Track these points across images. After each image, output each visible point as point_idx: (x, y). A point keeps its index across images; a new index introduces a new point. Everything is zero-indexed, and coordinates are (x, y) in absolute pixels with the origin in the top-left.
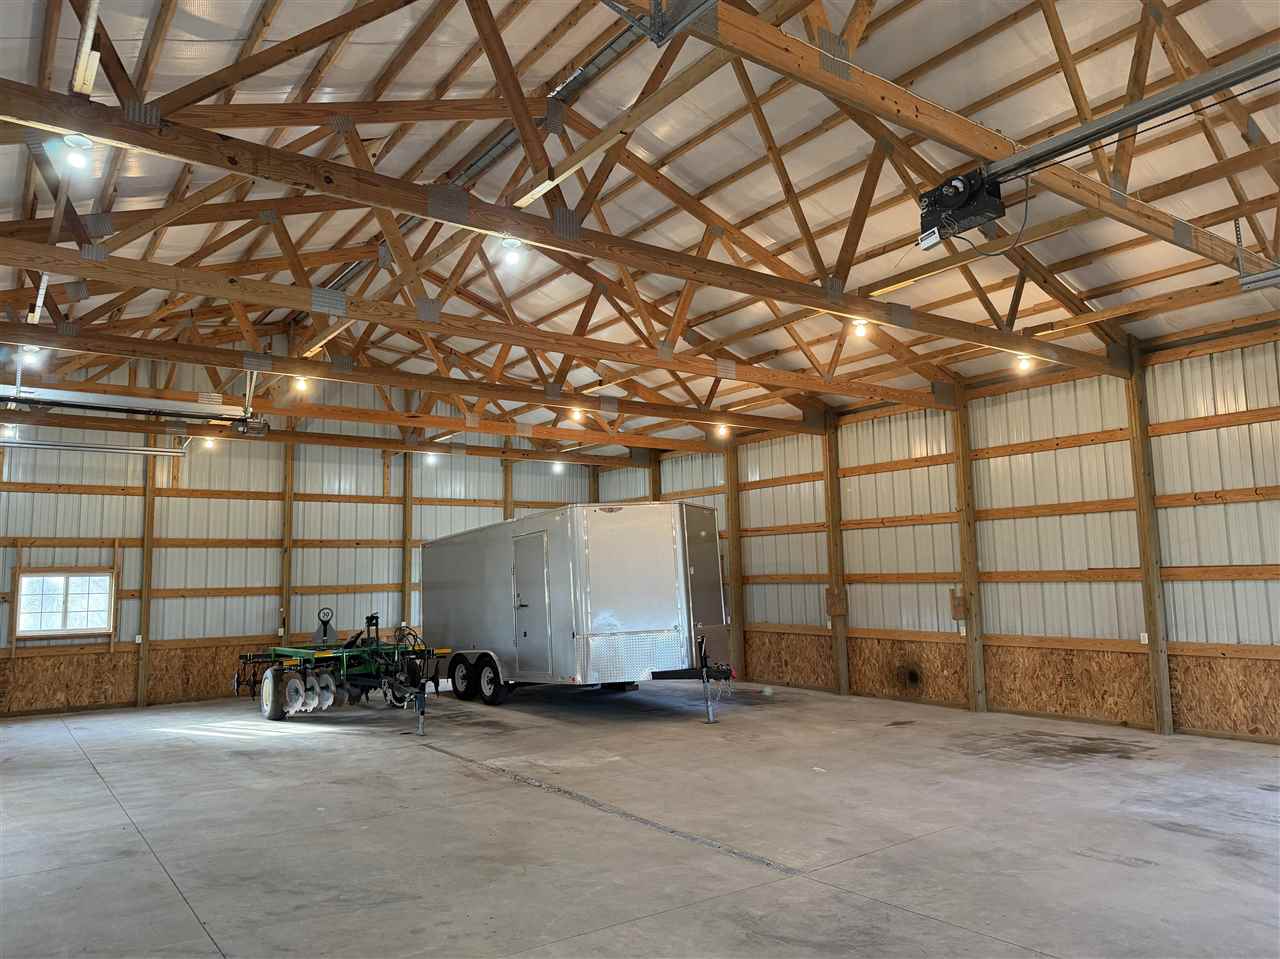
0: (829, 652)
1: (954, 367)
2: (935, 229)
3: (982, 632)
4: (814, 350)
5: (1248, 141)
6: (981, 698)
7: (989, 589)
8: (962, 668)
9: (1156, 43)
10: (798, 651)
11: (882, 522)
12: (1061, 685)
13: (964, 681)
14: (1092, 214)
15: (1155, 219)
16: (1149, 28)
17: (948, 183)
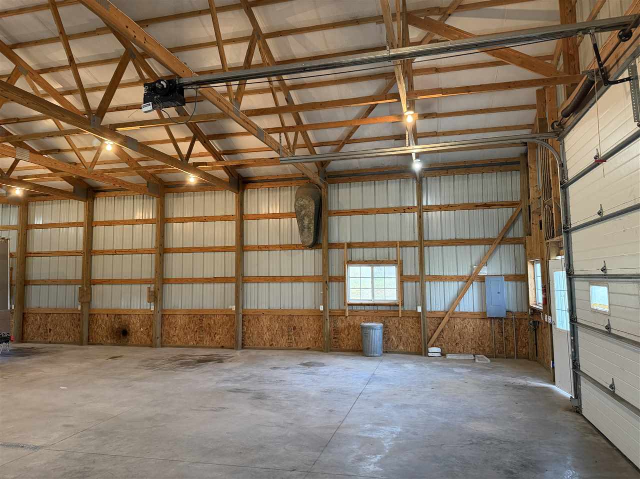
0: (77, 322)
1: (160, 176)
2: (151, 103)
3: (162, 308)
4: (83, 153)
5: (287, 101)
6: (158, 341)
7: (167, 287)
8: (150, 326)
9: (257, 47)
10: (58, 323)
11: (115, 252)
12: (197, 331)
13: (151, 333)
14: (225, 116)
15: (250, 125)
16: (255, 40)
17: (159, 81)
